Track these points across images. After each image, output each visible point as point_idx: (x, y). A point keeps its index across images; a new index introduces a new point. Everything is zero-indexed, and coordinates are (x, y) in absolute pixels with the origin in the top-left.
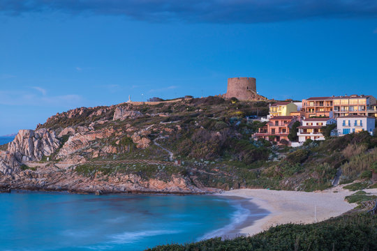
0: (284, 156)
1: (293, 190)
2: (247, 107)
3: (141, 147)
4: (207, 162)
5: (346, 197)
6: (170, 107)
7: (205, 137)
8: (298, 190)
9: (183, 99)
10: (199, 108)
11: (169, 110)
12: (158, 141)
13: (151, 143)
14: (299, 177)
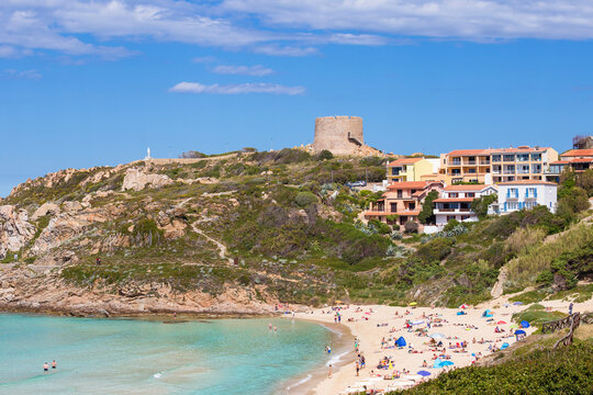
0: (412, 248)
1: (428, 305)
2: (348, 166)
3: (170, 236)
4: (284, 261)
5: (514, 316)
6: (217, 168)
7: (279, 218)
8: (437, 305)
9: (239, 154)
10: (267, 170)
11: (215, 173)
12: (199, 226)
13: (188, 230)
14: (437, 284)
